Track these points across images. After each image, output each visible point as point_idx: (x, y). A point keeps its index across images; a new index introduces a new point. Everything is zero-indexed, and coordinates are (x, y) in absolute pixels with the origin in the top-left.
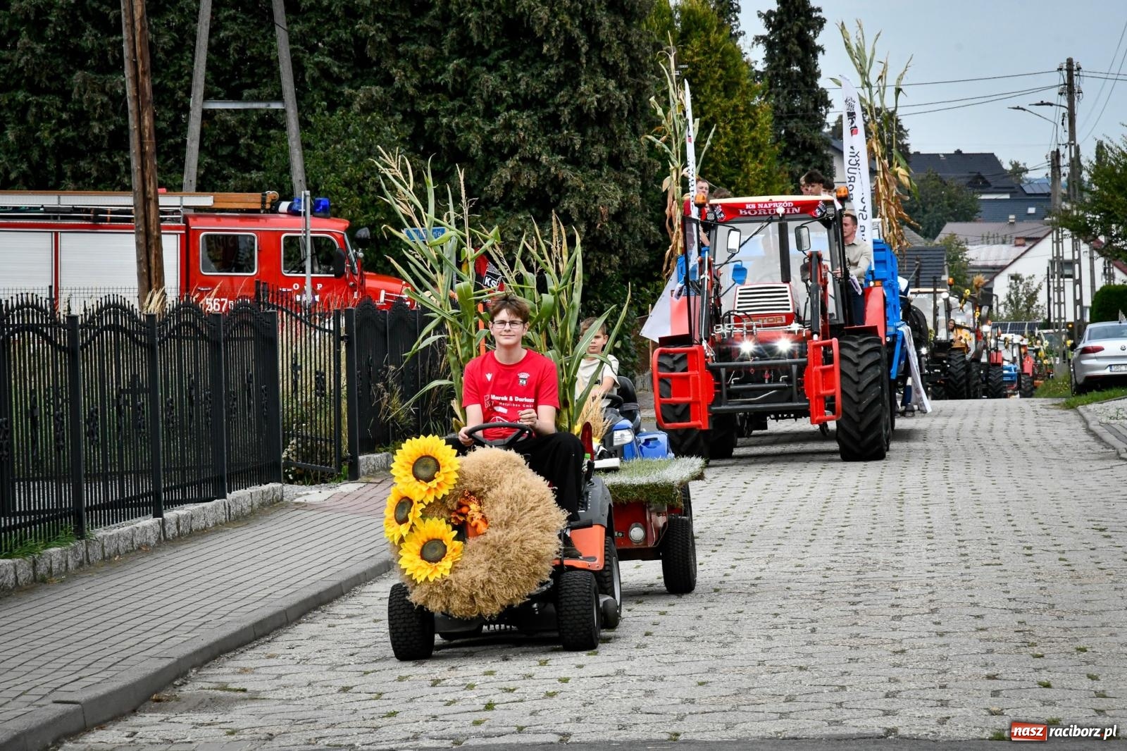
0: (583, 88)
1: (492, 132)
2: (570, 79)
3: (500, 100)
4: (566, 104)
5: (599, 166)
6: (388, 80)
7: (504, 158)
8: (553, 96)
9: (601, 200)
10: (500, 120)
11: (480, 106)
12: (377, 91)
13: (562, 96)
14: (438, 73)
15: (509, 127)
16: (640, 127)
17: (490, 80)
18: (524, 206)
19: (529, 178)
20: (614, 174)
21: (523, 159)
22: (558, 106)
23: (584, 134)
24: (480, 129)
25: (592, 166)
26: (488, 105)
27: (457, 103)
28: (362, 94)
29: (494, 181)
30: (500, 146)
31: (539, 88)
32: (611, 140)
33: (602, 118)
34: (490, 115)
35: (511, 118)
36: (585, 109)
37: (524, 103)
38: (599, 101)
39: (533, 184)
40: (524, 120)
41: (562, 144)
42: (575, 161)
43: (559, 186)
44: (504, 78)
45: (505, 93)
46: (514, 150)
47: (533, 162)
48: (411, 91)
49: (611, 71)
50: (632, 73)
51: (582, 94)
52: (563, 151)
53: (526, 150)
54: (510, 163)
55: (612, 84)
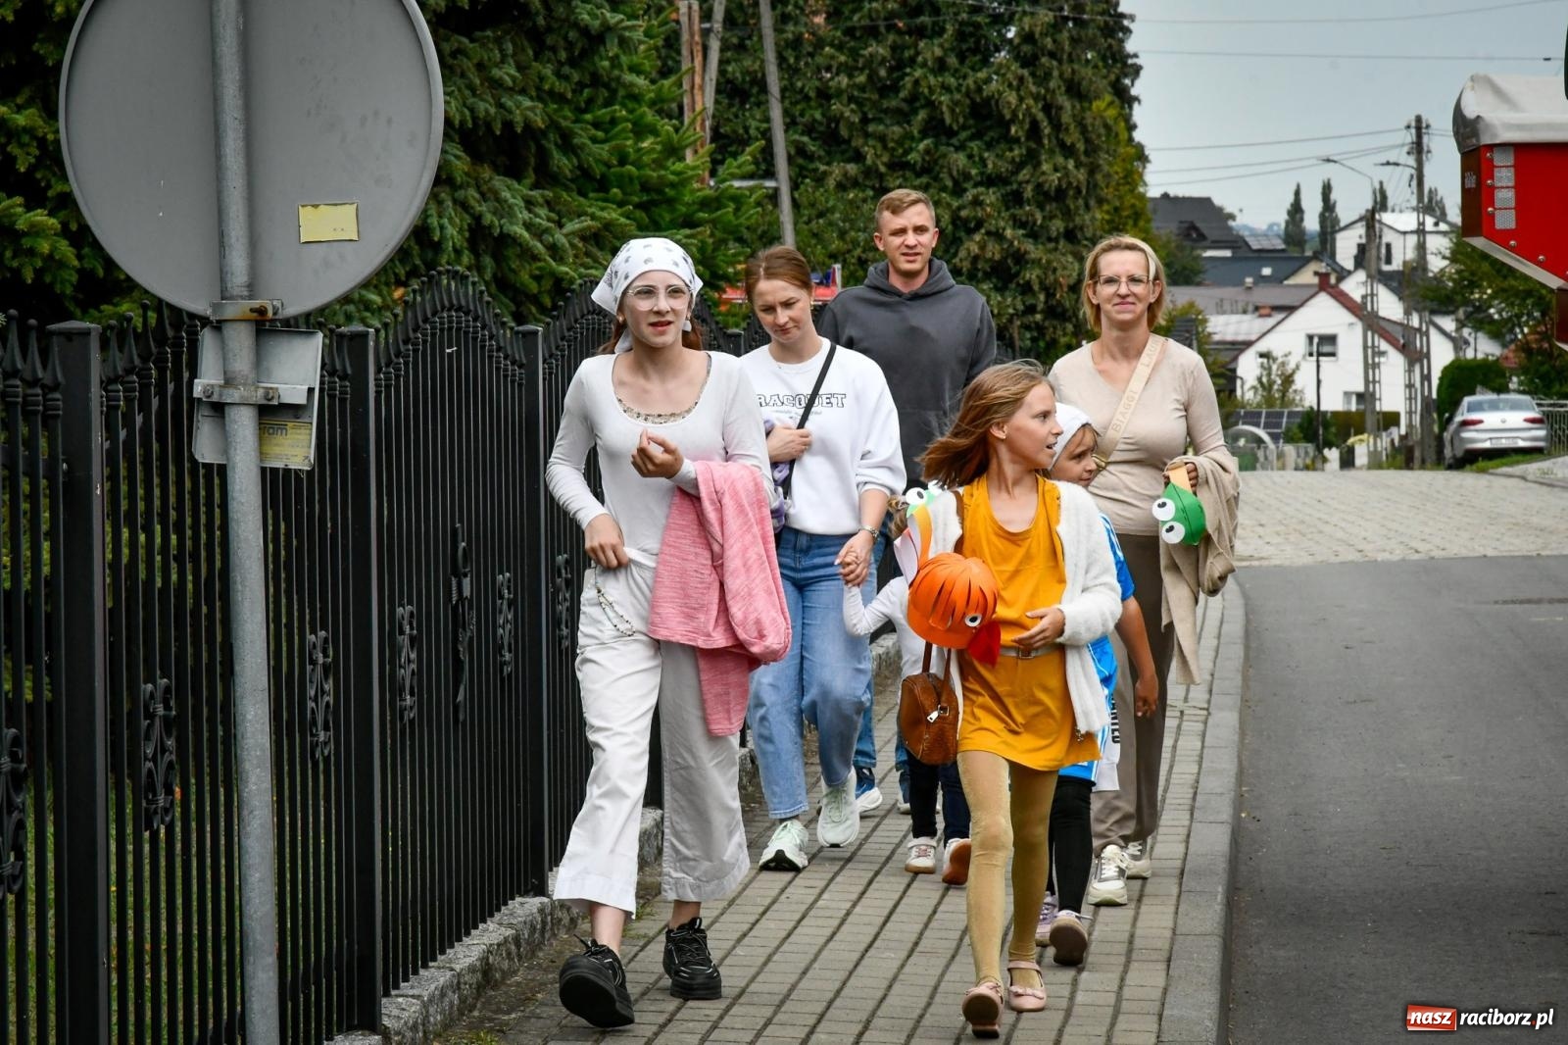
0: (1045, 167)
1: (960, 208)
2: (1032, 158)
3: (967, 177)
4: (1028, 182)
5: (1056, 240)
6: (858, 157)
7: (970, 232)
8: (1016, 172)
9: (1059, 272)
10: (969, 196)
11: (949, 183)
12: (852, 168)
13: (1024, 174)
14: (907, 152)
15: (977, 202)
16: (1092, 203)
17: (960, 160)
18: (987, 276)
19: (994, 251)
20: (1070, 247)
21: (988, 233)
22: (1020, 183)
23: (1042, 209)
24: (949, 205)
25: (1050, 240)
26: (956, 182)
27: (924, 180)
28: (836, 171)
29: (962, 253)
30: (966, 221)
31: (1004, 167)
32: (1068, 214)
33: (1060, 194)
34: (958, 191)
35: (978, 195)
36: (1046, 186)
37: (990, 181)
38: (1059, 179)
39: (997, 257)
40: (991, 196)
41: (1024, 219)
42: (1034, 235)
43: (1020, 258)
44: (970, 157)
45: (974, 172)
46: (980, 224)
47: (998, 236)
48: (883, 169)
49: (1068, 151)
50: (1087, 154)
51: (1043, 173)
52: (1022, 225)
53: (991, 225)
54: (977, 237)
55: (1071, 164)
